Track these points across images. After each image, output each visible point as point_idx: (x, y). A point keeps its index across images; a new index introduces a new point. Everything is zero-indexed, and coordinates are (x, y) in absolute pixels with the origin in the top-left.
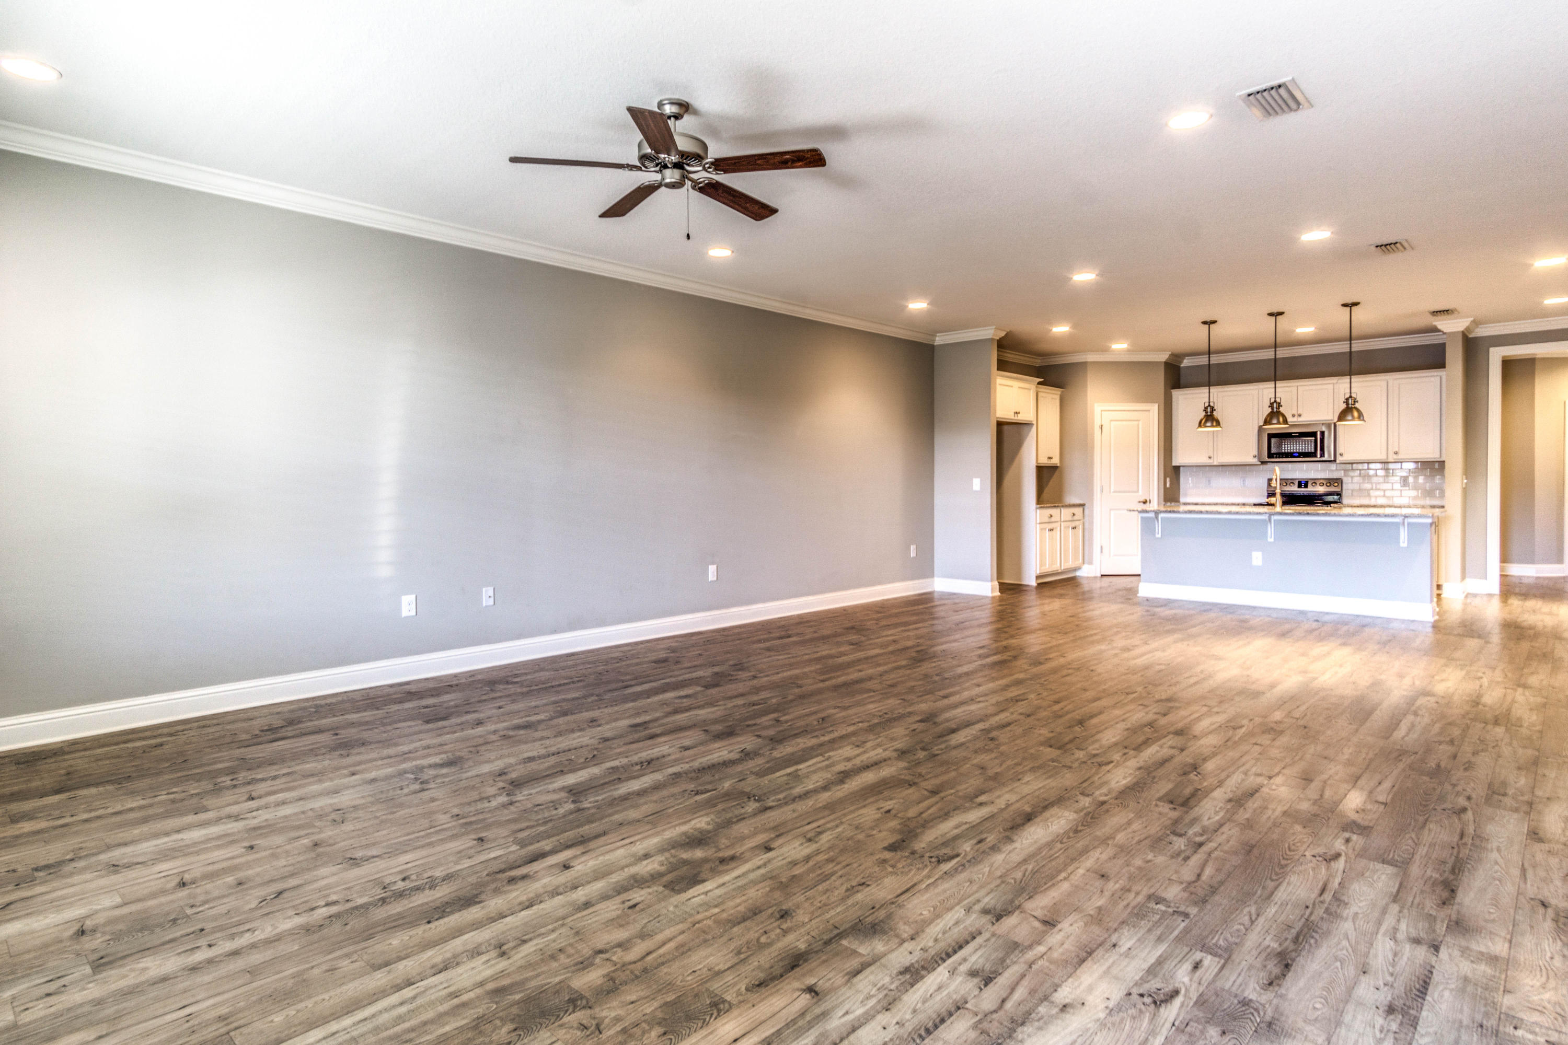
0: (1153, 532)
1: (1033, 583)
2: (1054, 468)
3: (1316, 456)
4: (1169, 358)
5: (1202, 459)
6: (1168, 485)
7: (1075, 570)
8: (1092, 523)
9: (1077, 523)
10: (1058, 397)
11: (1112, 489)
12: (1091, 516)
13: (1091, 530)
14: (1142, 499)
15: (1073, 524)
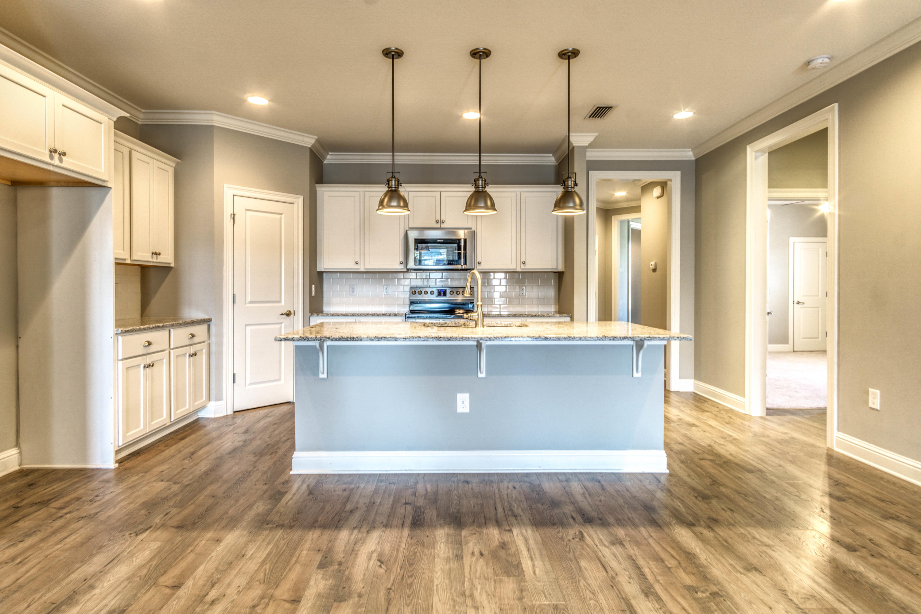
0: (315, 370)
1: (111, 464)
2: (165, 269)
3: (459, 264)
4: (313, 145)
5: (348, 264)
6: (313, 294)
7: (197, 411)
8: (220, 344)
9: (198, 347)
10: (171, 171)
11: (248, 300)
12: (220, 335)
13: (220, 353)
14: (285, 311)
15: (192, 350)
